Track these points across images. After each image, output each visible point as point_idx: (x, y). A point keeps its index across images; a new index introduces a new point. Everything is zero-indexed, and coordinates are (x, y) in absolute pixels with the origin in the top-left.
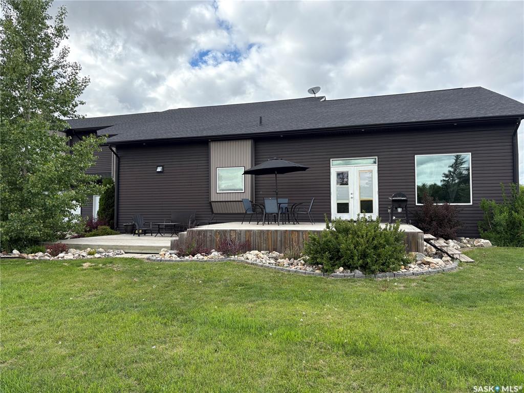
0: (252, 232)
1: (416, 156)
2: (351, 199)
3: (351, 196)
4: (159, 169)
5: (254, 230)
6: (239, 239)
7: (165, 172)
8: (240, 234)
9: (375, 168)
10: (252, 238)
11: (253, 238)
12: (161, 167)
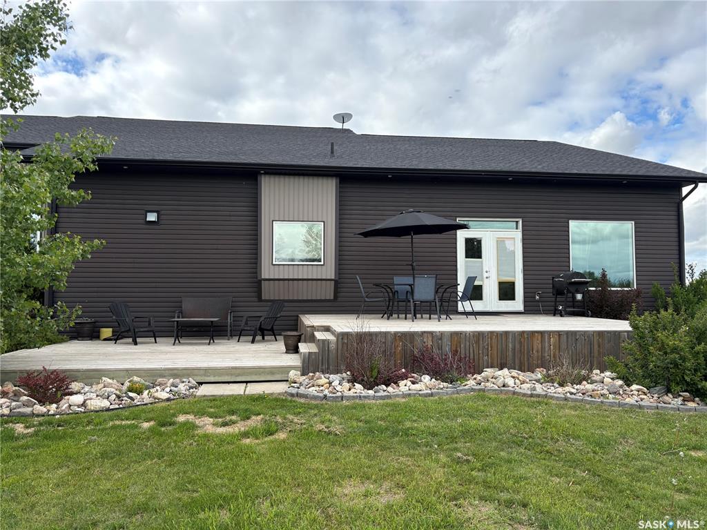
0: (462, 336)
1: (570, 221)
2: (485, 280)
3: (485, 275)
4: (152, 217)
5: (466, 333)
6: (440, 348)
7: (161, 222)
8: (441, 339)
9: (518, 235)
10: (462, 346)
11: (465, 346)
12: (156, 214)
